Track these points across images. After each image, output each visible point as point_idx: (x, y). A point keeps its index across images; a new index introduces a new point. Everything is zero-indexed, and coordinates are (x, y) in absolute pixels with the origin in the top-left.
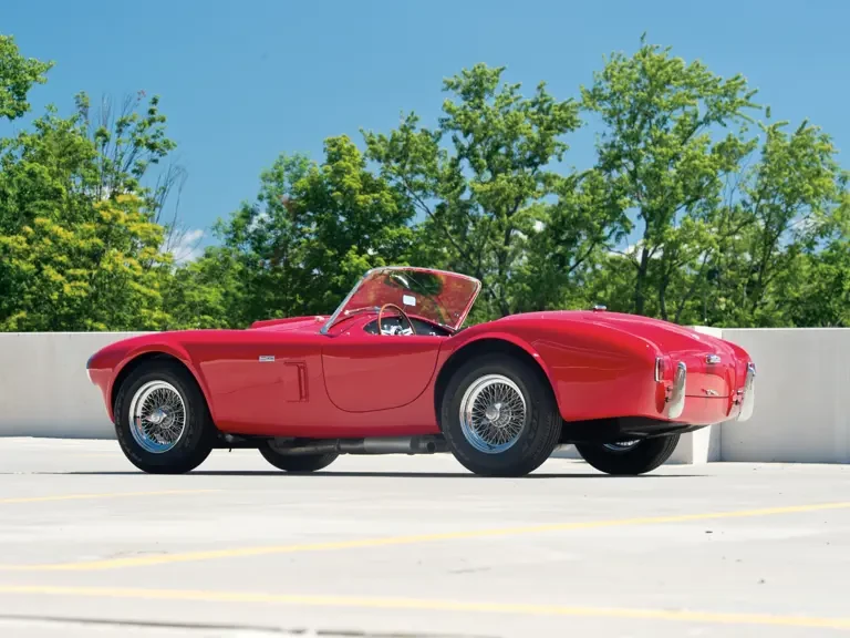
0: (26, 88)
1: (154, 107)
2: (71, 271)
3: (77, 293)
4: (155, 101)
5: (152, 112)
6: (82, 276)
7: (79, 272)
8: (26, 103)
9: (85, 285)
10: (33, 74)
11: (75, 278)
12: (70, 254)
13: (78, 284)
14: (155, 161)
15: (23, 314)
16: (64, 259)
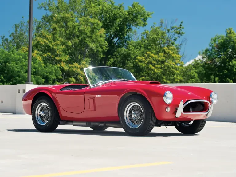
0: (147, 19)
1: (181, 24)
2: (156, 66)
3: (158, 71)
4: (182, 23)
5: (181, 25)
6: (159, 67)
7: (159, 66)
8: (146, 23)
9: (160, 69)
10: (148, 15)
11: (157, 68)
12: (156, 61)
13: (158, 69)
14: (179, 37)
15: (143, 78)
16: (155, 62)
